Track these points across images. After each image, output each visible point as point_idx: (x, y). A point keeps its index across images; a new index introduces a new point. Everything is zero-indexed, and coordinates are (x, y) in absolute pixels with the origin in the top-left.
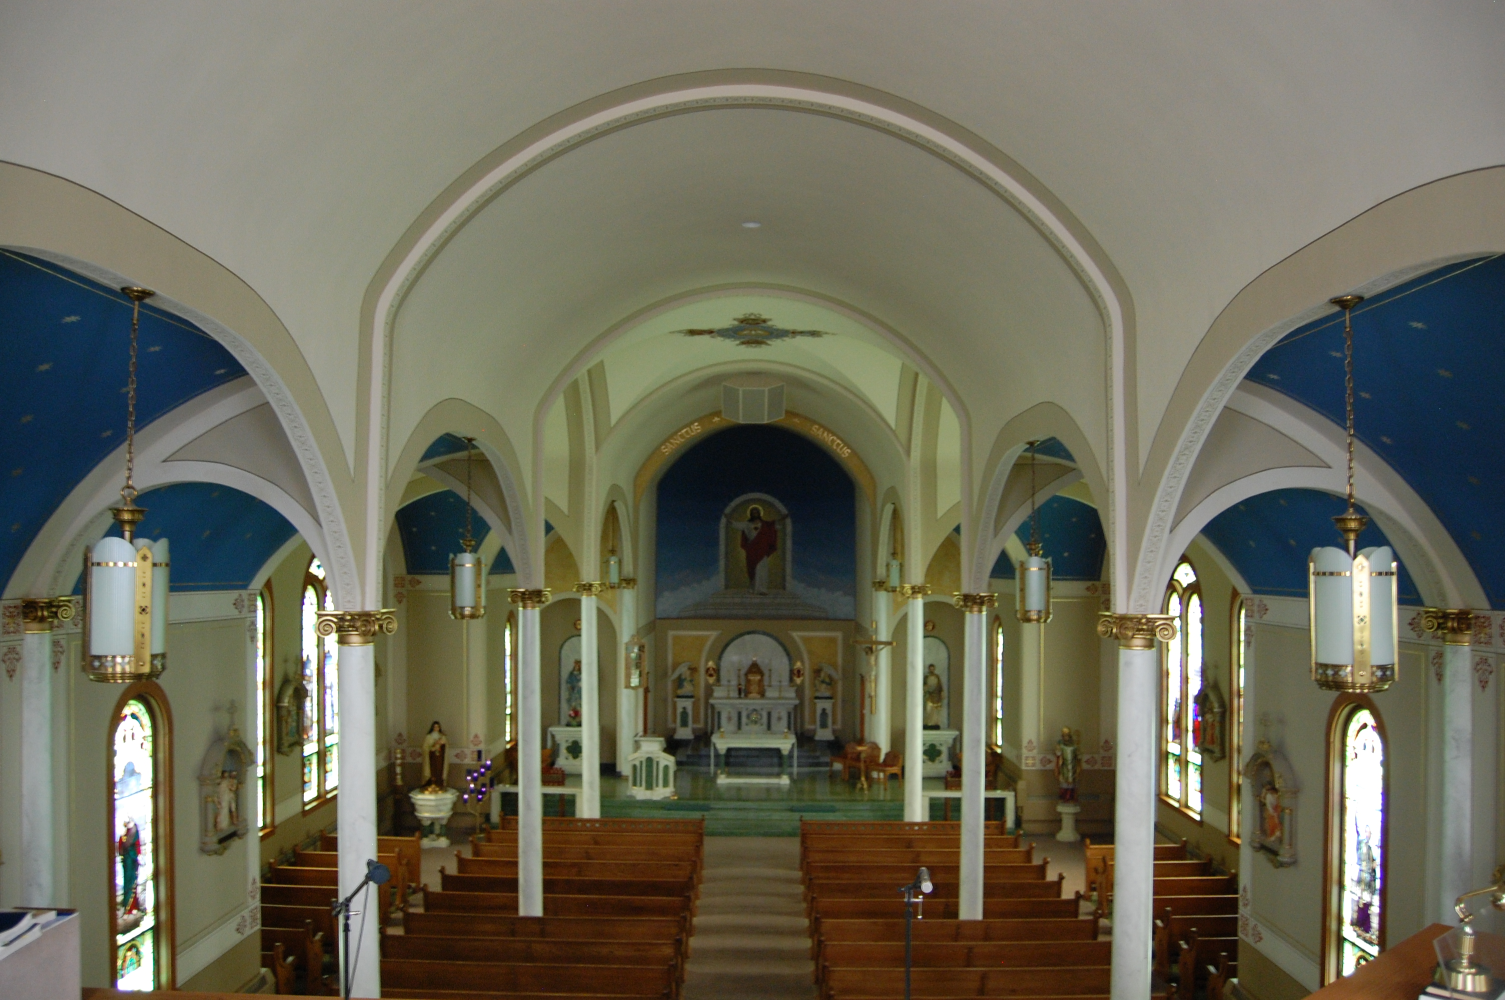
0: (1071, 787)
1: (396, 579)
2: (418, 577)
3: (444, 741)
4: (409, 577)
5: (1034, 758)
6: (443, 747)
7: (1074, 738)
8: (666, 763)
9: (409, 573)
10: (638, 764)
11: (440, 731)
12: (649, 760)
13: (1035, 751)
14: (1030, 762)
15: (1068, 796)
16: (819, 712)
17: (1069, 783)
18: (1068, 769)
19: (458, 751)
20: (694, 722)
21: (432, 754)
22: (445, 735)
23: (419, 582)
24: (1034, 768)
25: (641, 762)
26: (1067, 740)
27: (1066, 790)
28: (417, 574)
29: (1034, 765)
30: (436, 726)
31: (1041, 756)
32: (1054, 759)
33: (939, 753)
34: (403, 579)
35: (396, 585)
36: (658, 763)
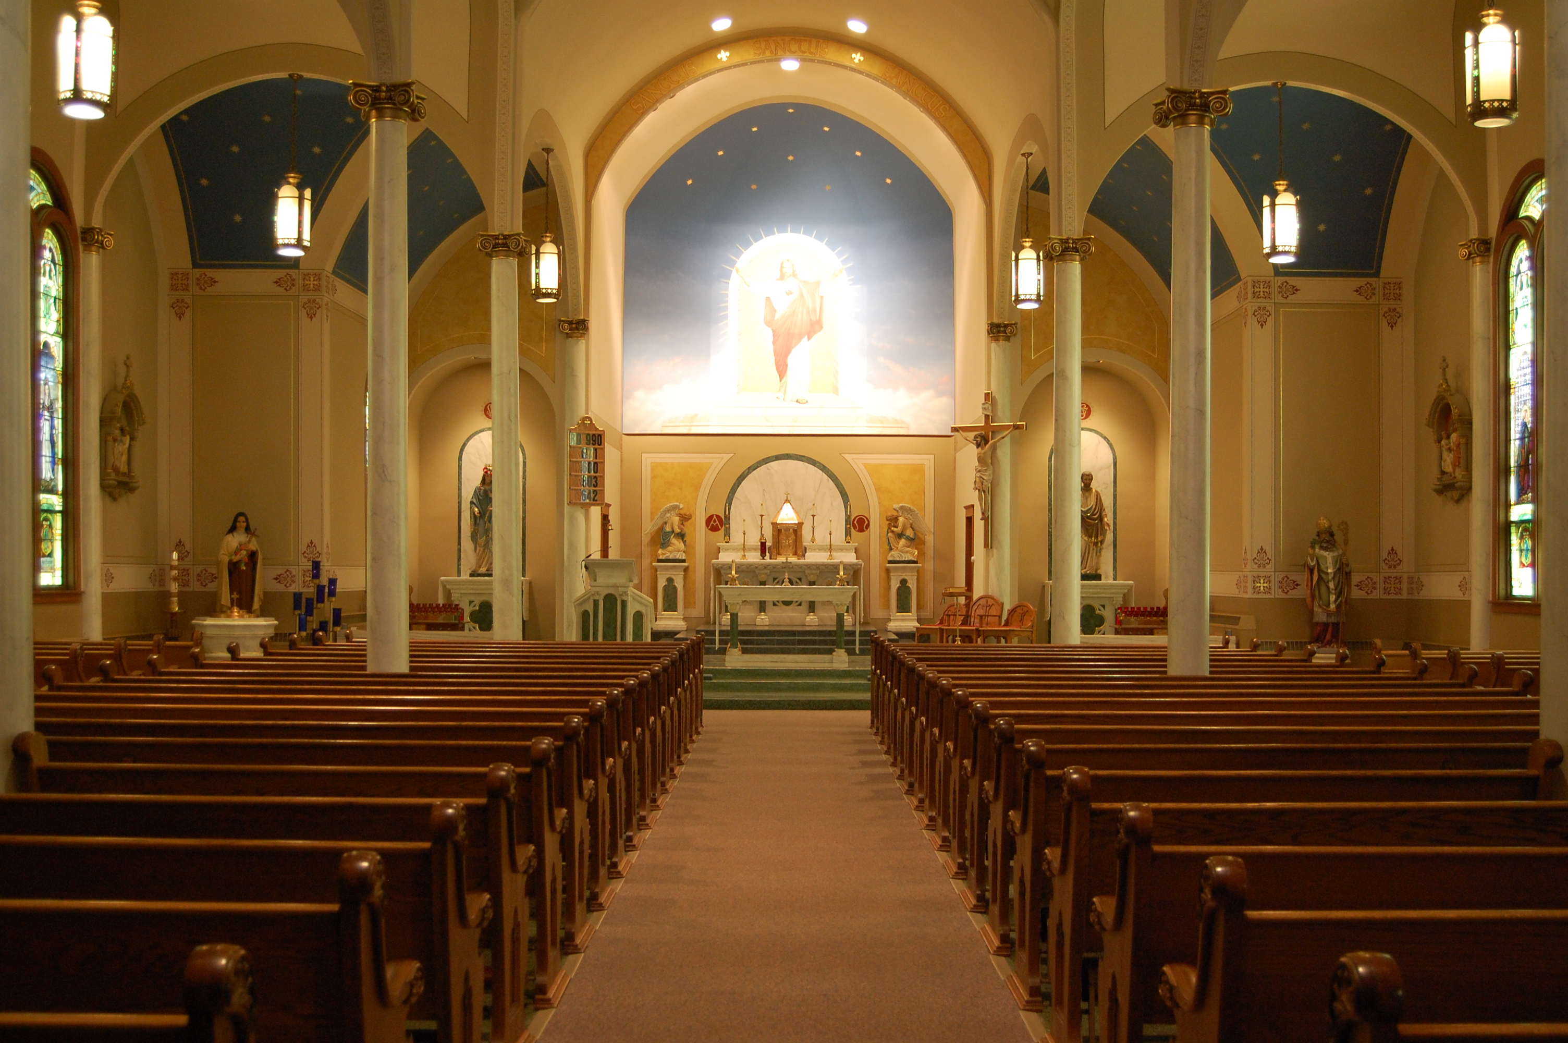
0: (1333, 620)
1: (173, 275)
2: (211, 273)
3: (253, 546)
4: (198, 272)
5: (1268, 579)
6: (253, 555)
7: (1339, 537)
8: (638, 607)
9: (195, 265)
10: (590, 608)
11: (247, 529)
12: (610, 600)
13: (1270, 567)
14: (1262, 585)
15: (1328, 636)
16: (895, 584)
17: (1329, 614)
18: (1328, 588)
19: (280, 570)
20: (686, 605)
21: (233, 567)
22: (257, 536)
23: (213, 282)
24: (1268, 596)
25: (596, 603)
26: (1327, 539)
27: (1326, 625)
28: (211, 266)
29: (1268, 590)
30: (242, 519)
31: (1281, 576)
32: (1303, 578)
33: (1101, 621)
34: (186, 275)
35: (173, 287)
36: (624, 604)
